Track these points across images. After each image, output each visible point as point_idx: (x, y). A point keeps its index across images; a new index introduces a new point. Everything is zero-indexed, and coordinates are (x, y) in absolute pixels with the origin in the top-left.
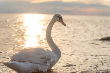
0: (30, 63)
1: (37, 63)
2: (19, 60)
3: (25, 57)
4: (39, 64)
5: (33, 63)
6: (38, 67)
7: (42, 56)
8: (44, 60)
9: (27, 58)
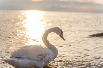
0: (28, 60)
1: (35, 60)
2: (18, 57)
3: (24, 54)
4: (36, 60)
5: (31, 59)
6: (35, 63)
7: (40, 53)
8: (41, 57)
9: (26, 54)
